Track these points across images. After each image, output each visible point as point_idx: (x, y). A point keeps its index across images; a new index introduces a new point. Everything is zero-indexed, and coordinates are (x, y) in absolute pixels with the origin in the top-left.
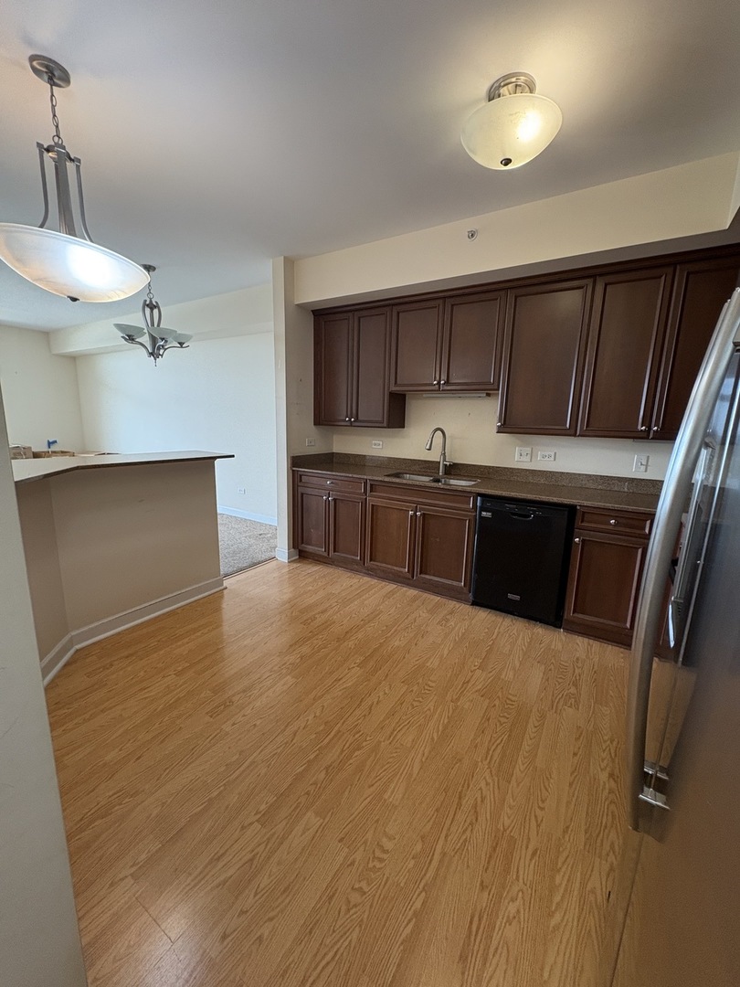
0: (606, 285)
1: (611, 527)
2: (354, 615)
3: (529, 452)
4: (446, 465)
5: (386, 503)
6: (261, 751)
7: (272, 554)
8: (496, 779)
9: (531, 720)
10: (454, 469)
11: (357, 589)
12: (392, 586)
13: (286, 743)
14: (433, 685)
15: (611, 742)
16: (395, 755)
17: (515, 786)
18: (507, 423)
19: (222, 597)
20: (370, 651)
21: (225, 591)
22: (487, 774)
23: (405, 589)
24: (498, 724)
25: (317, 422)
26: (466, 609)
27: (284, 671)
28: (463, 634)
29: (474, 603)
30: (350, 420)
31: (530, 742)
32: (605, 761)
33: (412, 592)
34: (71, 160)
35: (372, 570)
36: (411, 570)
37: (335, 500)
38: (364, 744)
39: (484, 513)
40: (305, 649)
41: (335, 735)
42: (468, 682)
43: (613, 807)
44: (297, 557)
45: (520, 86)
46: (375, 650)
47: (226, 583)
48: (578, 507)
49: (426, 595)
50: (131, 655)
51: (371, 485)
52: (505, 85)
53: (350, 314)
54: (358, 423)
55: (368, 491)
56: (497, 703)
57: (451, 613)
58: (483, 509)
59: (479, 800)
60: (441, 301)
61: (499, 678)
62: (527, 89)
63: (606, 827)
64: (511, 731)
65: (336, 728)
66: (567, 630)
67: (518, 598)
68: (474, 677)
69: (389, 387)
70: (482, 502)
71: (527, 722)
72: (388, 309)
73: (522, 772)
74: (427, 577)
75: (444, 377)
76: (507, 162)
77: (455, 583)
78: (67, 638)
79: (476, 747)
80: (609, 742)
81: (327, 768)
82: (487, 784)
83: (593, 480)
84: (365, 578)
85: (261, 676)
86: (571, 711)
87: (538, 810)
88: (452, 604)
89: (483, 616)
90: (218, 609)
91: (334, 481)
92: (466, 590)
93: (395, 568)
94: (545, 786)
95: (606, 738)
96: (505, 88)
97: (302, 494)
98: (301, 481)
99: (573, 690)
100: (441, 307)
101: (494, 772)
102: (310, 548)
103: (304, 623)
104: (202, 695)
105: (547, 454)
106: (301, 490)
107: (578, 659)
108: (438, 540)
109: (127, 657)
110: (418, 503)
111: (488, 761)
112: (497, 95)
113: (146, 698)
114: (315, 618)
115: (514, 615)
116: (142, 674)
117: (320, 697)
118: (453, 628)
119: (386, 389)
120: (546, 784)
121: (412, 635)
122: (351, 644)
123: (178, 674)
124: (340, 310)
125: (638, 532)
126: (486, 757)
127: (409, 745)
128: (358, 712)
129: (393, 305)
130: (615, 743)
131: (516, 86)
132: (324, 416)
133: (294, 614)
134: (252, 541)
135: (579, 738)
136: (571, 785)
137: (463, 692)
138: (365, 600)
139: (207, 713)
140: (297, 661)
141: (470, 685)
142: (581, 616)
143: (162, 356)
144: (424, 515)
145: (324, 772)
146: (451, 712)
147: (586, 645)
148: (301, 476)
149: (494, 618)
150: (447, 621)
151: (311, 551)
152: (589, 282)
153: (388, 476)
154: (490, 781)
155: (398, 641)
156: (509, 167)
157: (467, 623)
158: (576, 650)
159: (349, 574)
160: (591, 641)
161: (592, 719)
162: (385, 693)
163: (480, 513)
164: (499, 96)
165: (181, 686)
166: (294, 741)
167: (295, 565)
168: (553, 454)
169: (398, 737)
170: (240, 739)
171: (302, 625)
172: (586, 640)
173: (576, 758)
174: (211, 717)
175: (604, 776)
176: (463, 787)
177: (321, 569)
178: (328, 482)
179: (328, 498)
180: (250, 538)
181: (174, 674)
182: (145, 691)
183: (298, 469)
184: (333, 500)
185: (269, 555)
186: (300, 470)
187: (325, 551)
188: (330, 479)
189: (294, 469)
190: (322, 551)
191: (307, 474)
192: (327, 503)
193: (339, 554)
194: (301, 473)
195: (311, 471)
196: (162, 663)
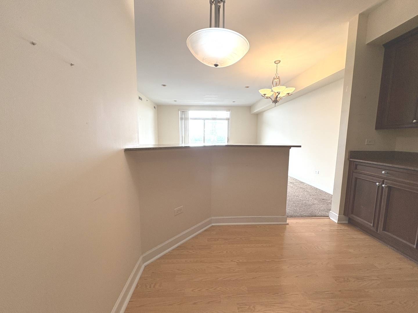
7: (327, 214)
21: (287, 226)
25: (380, 127)
37: (390, 188)
44: (347, 222)
47: (289, 221)
78: (208, 220)
91: (390, 172)
98: (356, 168)
102: (359, 220)
106: (355, 175)
109: (225, 239)
113: (218, 268)
116: (225, 252)
123: (239, 264)
134: (316, 202)
148: (356, 165)
167: (343, 227)
177: (368, 239)
178: (383, 172)
179: (382, 185)
180: (315, 199)
181: (237, 262)
182: (220, 263)
183: (354, 160)
184: (386, 187)
185: (324, 213)
186: (356, 160)
187: (373, 226)
188: (384, 170)
189: (351, 160)
190: (371, 226)
191: (361, 164)
192: (380, 188)
193: (387, 233)
194: (357, 163)
195: (366, 162)
196: (235, 252)
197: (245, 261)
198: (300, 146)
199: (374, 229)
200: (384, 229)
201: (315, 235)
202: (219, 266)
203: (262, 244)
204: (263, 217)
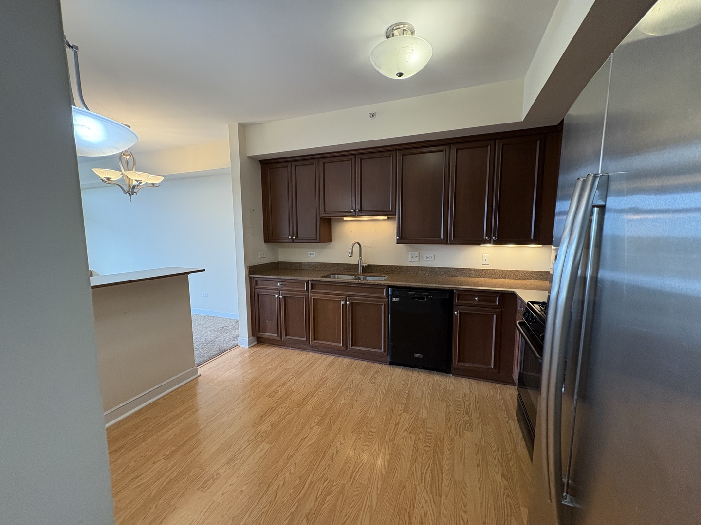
0: (457, 150)
1: (476, 303)
2: (307, 384)
3: (418, 255)
4: (363, 267)
5: (323, 297)
6: (251, 513)
7: (235, 342)
8: (431, 496)
9: (445, 446)
10: (369, 269)
11: (305, 363)
12: (331, 358)
13: (270, 502)
14: (375, 430)
15: (498, 452)
16: (357, 493)
17: (445, 498)
18: (403, 237)
19: (197, 383)
20: (324, 411)
21: (200, 378)
22: (424, 494)
23: (341, 359)
24: (424, 452)
25: (267, 240)
26: (386, 368)
27: (259, 439)
28: (388, 387)
29: (391, 363)
30: (292, 238)
31: (448, 462)
32: (497, 466)
33: (346, 361)
34: (69, 46)
35: (315, 347)
36: (345, 344)
37: (284, 297)
38: (333, 488)
39: (394, 299)
40: (274, 418)
41: (309, 487)
42: (398, 424)
43: (509, 500)
44: (255, 343)
45: (406, 30)
46: (328, 409)
47: (200, 371)
48: (455, 291)
49: (357, 362)
50: (121, 447)
51: (312, 284)
52: (396, 29)
53: (289, 164)
54: (298, 239)
55: (310, 288)
56: (420, 436)
57: (377, 372)
58: (393, 296)
59: (423, 515)
60: (353, 157)
61: (418, 417)
62: (410, 32)
63: (508, 516)
64: (434, 456)
65: (308, 481)
66: (454, 374)
67: (420, 356)
68: (401, 419)
69: (320, 215)
70: (393, 292)
71: (443, 448)
72: (316, 161)
73: (447, 486)
74: (358, 348)
75: (358, 206)
76: (401, 75)
77: (377, 350)
79: (413, 474)
80: (496, 452)
81: (307, 517)
82: (426, 501)
83: (459, 271)
84: (310, 354)
85: (241, 447)
86: (468, 433)
87: (463, 514)
88: (377, 366)
89: (398, 372)
90: (194, 395)
91: (283, 283)
92: (385, 354)
93: (333, 344)
94: (464, 494)
95: (494, 449)
96: (397, 30)
97: (258, 294)
98: (256, 284)
99: (467, 418)
100: (354, 161)
101: (429, 491)
102: (266, 335)
103: (270, 396)
104: (191, 474)
105: (429, 256)
106: (257, 291)
107: (465, 394)
108: (363, 320)
110: (347, 295)
111: (423, 483)
112: (391, 35)
113: (138, 486)
114: (278, 391)
115: (419, 368)
116: (133, 464)
117: (292, 456)
118: (380, 385)
119: (318, 216)
120: (465, 492)
121: (352, 393)
122: (308, 407)
123: (168, 458)
124: (280, 160)
125: (492, 304)
126: (422, 480)
127: (366, 483)
128: (323, 463)
129: (320, 158)
130: (500, 451)
131: (404, 30)
132: (271, 235)
133: (260, 390)
134: (217, 334)
135: (478, 453)
136: (480, 488)
137: (396, 432)
138: (314, 370)
139: (198, 489)
140: (269, 429)
141: (400, 425)
142: (462, 364)
143: (136, 193)
144: (352, 304)
145: (305, 520)
146: (391, 450)
147: (468, 383)
148: (256, 281)
149: (406, 373)
150: (376, 379)
151: (267, 337)
152: (447, 147)
153: (323, 277)
154: (427, 498)
155: (343, 400)
156: (402, 78)
157: (389, 378)
158: (463, 388)
159: (298, 352)
160: (470, 380)
161: (483, 437)
162: (341, 444)
163: (392, 299)
164: (393, 36)
165: (171, 468)
166: (277, 499)
167: (255, 349)
168: (432, 255)
169: (357, 478)
170: (230, 507)
171: (268, 398)
172: (467, 380)
173: (479, 468)
174: (202, 491)
175: (499, 478)
176: (410, 508)
177: (276, 350)
178: (278, 284)
179: (279, 296)
180: (215, 331)
181: (164, 459)
182: (137, 480)
183: (254, 276)
184: (283, 297)
185: (232, 343)
186: (256, 276)
187: (278, 336)
188: (279, 282)
189: (251, 276)
190: (276, 336)
191: (261, 279)
192: (278, 299)
193: (289, 337)
194: (257, 279)
195: (265, 276)
196: (151, 451)
197: (174, 448)
198: (204, 270)
199: (279, 339)
200: (286, 336)
201: (235, 371)
202: (138, 484)
203: (183, 417)
204: (164, 383)
